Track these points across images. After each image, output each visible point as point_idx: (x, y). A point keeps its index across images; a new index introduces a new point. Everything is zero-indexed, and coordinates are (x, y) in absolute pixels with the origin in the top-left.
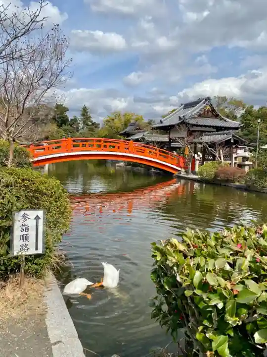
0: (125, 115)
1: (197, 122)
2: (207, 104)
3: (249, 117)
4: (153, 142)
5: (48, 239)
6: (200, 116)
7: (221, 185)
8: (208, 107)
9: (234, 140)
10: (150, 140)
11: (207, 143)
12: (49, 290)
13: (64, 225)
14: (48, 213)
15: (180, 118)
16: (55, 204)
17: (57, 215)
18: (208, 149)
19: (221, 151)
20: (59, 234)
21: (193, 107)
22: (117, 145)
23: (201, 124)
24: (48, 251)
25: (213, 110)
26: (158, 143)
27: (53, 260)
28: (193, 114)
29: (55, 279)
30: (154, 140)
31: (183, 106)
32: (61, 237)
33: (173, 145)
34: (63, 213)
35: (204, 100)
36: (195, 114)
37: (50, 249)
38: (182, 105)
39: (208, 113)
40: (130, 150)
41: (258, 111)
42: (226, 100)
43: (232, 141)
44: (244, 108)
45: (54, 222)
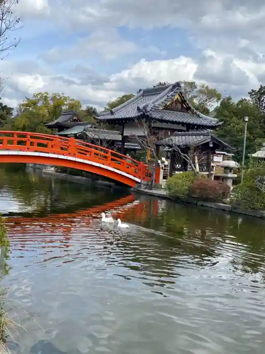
0: (54, 98)
1: (162, 117)
2: (175, 92)
3: (226, 113)
4: (101, 140)
6: (166, 108)
7: (196, 205)
8: (177, 97)
9: (214, 143)
10: (96, 137)
11: (179, 146)
15: (138, 109)
18: (180, 155)
19: (196, 158)
21: (158, 94)
22: (50, 143)
23: (167, 119)
25: (184, 102)
26: (108, 141)
28: (156, 104)
30: (102, 137)
31: (142, 92)
33: (127, 145)
35: (171, 87)
36: (159, 105)
38: (140, 90)
39: (176, 104)
40: (70, 151)
41: (237, 105)
42: (196, 87)
43: (211, 146)
44: (219, 99)
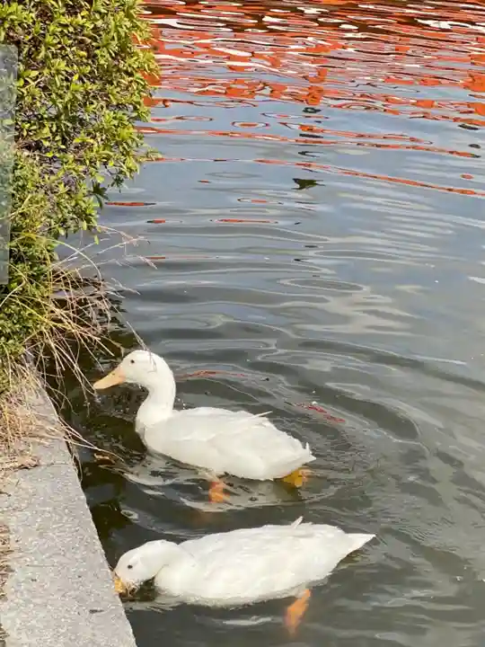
5: (24, 208)
12: (23, 467)
13: (113, 140)
14: (28, 66)
16: (65, 20)
17: (76, 84)
20: (86, 187)
24: (22, 271)
27: (45, 322)
29: (55, 416)
32: (91, 203)
34: (106, 76)
37: (34, 261)
45: (57, 117)
